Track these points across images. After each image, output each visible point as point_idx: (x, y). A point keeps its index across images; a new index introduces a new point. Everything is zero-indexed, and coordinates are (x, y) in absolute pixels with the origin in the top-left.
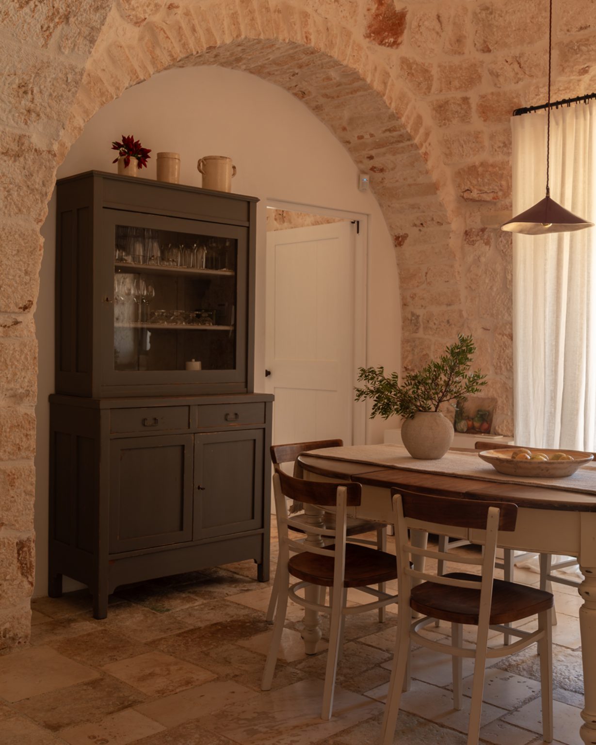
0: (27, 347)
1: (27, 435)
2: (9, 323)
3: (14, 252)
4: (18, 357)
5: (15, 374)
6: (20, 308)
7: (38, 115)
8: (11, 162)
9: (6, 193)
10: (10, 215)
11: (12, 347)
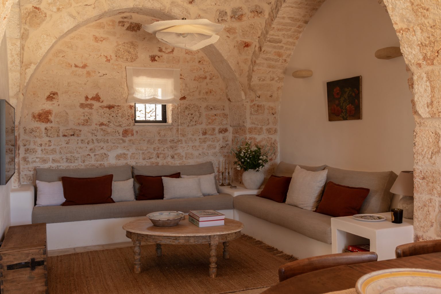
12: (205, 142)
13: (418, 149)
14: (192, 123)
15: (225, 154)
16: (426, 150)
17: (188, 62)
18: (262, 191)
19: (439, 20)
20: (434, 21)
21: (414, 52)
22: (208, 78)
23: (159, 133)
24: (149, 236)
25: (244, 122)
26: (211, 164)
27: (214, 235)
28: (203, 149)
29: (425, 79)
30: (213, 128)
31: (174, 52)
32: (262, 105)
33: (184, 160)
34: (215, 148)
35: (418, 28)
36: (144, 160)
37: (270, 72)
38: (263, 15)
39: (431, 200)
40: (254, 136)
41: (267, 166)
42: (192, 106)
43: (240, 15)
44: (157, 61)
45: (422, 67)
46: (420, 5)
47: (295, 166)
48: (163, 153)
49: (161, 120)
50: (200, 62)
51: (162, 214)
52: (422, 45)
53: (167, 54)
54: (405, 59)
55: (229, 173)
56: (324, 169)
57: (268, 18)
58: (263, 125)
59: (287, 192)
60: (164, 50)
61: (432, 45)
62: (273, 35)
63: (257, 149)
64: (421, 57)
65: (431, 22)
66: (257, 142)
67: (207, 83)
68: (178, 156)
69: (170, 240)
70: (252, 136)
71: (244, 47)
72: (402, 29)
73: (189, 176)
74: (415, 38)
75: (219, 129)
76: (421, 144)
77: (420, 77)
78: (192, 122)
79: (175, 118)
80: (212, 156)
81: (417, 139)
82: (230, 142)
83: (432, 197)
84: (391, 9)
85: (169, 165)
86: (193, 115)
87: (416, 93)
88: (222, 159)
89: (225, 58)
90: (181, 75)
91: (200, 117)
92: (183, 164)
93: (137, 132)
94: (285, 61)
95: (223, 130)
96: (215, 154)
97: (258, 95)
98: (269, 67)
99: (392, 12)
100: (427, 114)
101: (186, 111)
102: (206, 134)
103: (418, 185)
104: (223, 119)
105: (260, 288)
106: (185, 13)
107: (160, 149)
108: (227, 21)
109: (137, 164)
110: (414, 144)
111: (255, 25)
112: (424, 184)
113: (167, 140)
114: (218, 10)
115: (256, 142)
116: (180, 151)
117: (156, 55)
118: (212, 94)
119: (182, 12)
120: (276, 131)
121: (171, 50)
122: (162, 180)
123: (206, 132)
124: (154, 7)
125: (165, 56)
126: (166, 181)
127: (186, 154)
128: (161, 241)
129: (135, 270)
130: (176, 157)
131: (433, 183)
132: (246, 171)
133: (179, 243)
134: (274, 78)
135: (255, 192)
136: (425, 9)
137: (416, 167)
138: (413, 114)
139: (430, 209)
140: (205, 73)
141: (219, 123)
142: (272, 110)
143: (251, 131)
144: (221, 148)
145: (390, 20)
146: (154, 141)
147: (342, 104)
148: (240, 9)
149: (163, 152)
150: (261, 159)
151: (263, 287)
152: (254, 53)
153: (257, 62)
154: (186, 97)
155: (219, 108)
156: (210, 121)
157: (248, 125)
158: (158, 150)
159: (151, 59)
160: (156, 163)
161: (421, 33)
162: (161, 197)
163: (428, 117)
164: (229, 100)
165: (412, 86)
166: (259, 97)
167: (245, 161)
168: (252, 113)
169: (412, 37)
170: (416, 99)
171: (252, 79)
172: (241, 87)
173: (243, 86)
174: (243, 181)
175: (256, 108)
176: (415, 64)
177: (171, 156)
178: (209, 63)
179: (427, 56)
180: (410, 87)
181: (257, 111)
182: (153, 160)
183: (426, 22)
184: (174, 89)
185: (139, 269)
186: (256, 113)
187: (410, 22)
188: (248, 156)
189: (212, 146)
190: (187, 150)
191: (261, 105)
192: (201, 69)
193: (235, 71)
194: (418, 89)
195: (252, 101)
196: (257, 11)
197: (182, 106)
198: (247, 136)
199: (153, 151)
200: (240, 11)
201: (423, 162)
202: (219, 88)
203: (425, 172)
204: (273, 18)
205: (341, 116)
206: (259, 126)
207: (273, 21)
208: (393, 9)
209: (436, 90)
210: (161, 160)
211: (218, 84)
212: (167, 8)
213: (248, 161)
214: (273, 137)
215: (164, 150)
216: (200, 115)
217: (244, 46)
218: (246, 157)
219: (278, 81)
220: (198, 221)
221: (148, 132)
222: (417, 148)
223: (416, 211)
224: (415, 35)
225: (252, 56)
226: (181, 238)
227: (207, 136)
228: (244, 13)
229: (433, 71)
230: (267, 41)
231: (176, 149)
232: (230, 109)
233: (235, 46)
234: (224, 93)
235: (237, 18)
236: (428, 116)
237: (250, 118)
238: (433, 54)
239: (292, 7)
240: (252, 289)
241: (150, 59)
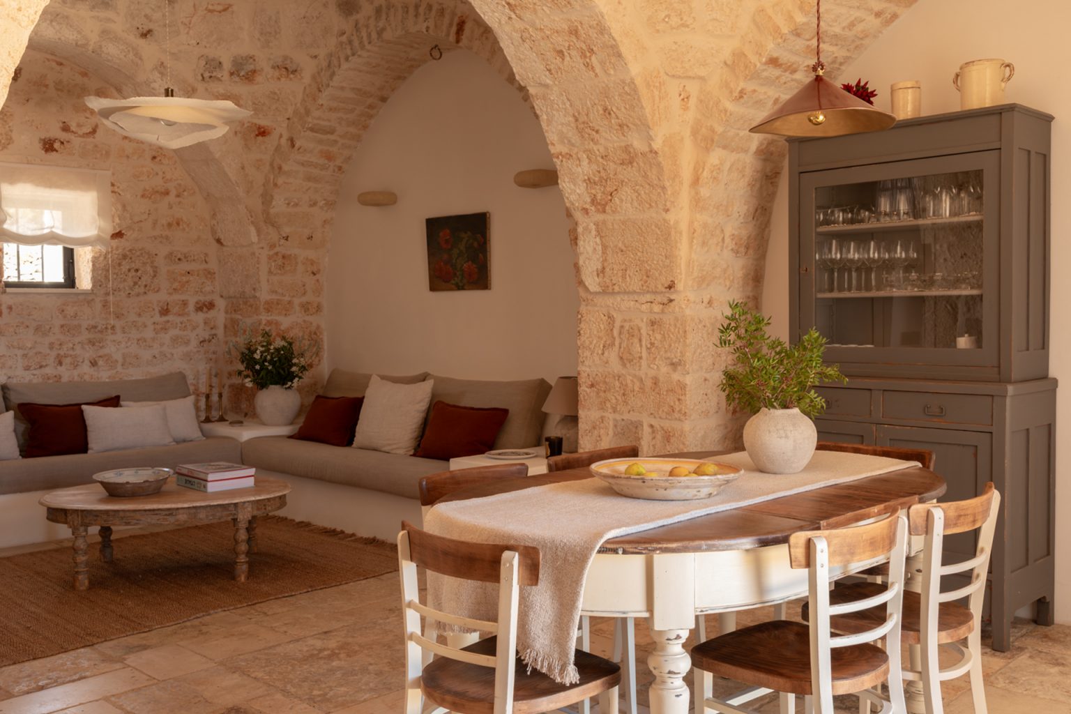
0: (679, 322)
1: (679, 400)
2: (665, 301)
3: (654, 241)
4: (673, 330)
5: (670, 346)
6: (666, 288)
7: (628, 126)
8: (629, 168)
9: (636, 194)
10: (644, 211)
11: (668, 323)
12: (165, 329)
13: (584, 341)
14: (137, 289)
15: (210, 356)
16: (595, 342)
17: (128, 157)
18: (301, 428)
19: (612, 149)
20: (606, 149)
21: (578, 191)
22: (173, 193)
23: (63, 311)
24: (111, 513)
25: (254, 289)
26: (182, 377)
27: (244, 502)
28: (162, 345)
29: (594, 233)
30: (183, 301)
31: (97, 135)
32: (293, 255)
33: (119, 368)
34: (187, 343)
35: (585, 156)
36: (28, 370)
37: (309, 189)
38: (299, 76)
39: (602, 418)
40: (274, 318)
41: (307, 378)
42: (138, 253)
43: (251, 71)
44: (57, 151)
45: (590, 214)
46: (587, 123)
47: (368, 377)
48: (71, 356)
49: (62, 281)
50: (154, 158)
51: (120, 474)
52: (589, 181)
53: (80, 136)
54: (566, 200)
55: (220, 395)
56: (424, 380)
57: (310, 85)
58: (293, 296)
59: (356, 424)
60: (73, 128)
61: (604, 183)
62: (319, 118)
63: (286, 344)
64: (589, 200)
65: (602, 150)
66: (283, 331)
67: (169, 204)
68: (107, 360)
69: (157, 517)
70: (272, 317)
71: (257, 135)
72: (561, 154)
73: (139, 404)
74: (579, 170)
75: (197, 303)
76: (588, 332)
77: (586, 229)
78: (137, 286)
79: (99, 278)
80: (182, 360)
81: (582, 325)
82: (220, 331)
83: (604, 414)
84: (545, 121)
85: (85, 380)
86: (140, 272)
87: (581, 253)
88: (203, 367)
89: (217, 155)
90: (113, 185)
91: (155, 276)
92: (117, 379)
93: (10, 308)
94: (340, 168)
95: (205, 305)
96: (188, 357)
97: (284, 235)
98: (309, 178)
99: (548, 126)
100: (597, 286)
101: (124, 263)
102: (167, 312)
103: (584, 396)
104: (205, 281)
105: (335, 586)
106: (131, 56)
107: (65, 347)
108: (221, 80)
109: (11, 379)
110: (579, 332)
111: (280, 94)
112: (593, 395)
113: (80, 326)
114: (202, 56)
115: (280, 329)
116: (110, 349)
117: (56, 137)
118: (181, 227)
119: (125, 54)
120: (319, 308)
121: (90, 130)
122: (82, 412)
123: (167, 309)
124: (63, 38)
125: (76, 141)
126: (93, 414)
127: (124, 357)
128: (140, 520)
129: (78, 584)
130: (101, 363)
131: (605, 392)
132: (264, 390)
133: (177, 520)
134: (317, 202)
135: (285, 430)
136: (593, 130)
137: (581, 368)
138: (577, 285)
139: (602, 431)
140: (165, 183)
141: (197, 290)
142: (312, 264)
143: (269, 307)
144: (201, 342)
145: (544, 138)
146: (50, 328)
147: (454, 261)
148: (251, 60)
149: (71, 352)
150: (295, 365)
151: (341, 584)
152: (278, 148)
153: (286, 168)
154: (123, 232)
155: (196, 258)
156: (176, 285)
157: (264, 295)
158: (60, 349)
159: (44, 148)
160: (55, 376)
161: (589, 163)
162: (83, 447)
163: (598, 291)
164: (219, 241)
165: (575, 240)
166: (287, 240)
167: (262, 369)
168: (272, 270)
169: (576, 168)
170: (581, 262)
171: (274, 203)
172: (250, 218)
173: (253, 214)
174: (258, 410)
175: (280, 262)
176: (580, 209)
177: (91, 362)
178: (176, 162)
179: (597, 200)
180: (573, 242)
181: (282, 267)
182: (48, 371)
183: (595, 148)
184: (99, 215)
185: (86, 582)
186: (280, 270)
187: (573, 145)
188: (269, 357)
189: (181, 338)
190: (127, 347)
191: (291, 255)
192: (157, 174)
193: (236, 182)
194: (584, 248)
195: (272, 246)
196: (286, 68)
197: (114, 252)
198: (261, 317)
199: (48, 351)
200: (251, 64)
201: (591, 361)
202: (197, 216)
203: (594, 376)
204: (320, 86)
205: (453, 282)
206: (287, 298)
207: (321, 91)
208: (549, 122)
209: (609, 251)
210: (67, 369)
211: (194, 208)
212: (92, 43)
213: (270, 368)
214: (314, 320)
215: (73, 348)
216: (154, 271)
217: (257, 133)
218: (265, 360)
219: (325, 209)
220: (203, 482)
221: (35, 308)
222: (582, 339)
223: (582, 437)
224: (580, 166)
225: (273, 154)
226: (181, 511)
227: (170, 318)
228: (258, 68)
229: (604, 222)
230: (307, 129)
231: (101, 345)
232: (220, 261)
233: (236, 133)
234: (206, 226)
235: (243, 76)
236: (598, 289)
237: (268, 281)
238: (604, 197)
239: (360, 71)
240: (321, 589)
241: (42, 147)
